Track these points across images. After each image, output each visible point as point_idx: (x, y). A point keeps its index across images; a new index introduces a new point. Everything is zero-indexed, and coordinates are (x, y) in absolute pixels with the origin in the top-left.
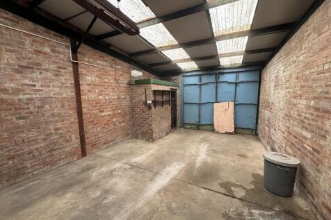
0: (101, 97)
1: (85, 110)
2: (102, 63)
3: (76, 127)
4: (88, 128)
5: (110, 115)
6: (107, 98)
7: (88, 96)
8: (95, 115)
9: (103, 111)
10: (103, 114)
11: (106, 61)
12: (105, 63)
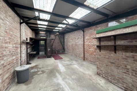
0: (90, 43)
1: (85, 47)
2: (91, 31)
3: (83, 51)
4: (86, 53)
5: (93, 51)
6: (92, 44)
7: (86, 43)
8: (88, 49)
9: (90, 49)
10: (90, 50)
11: (92, 29)
12: (92, 30)
